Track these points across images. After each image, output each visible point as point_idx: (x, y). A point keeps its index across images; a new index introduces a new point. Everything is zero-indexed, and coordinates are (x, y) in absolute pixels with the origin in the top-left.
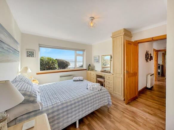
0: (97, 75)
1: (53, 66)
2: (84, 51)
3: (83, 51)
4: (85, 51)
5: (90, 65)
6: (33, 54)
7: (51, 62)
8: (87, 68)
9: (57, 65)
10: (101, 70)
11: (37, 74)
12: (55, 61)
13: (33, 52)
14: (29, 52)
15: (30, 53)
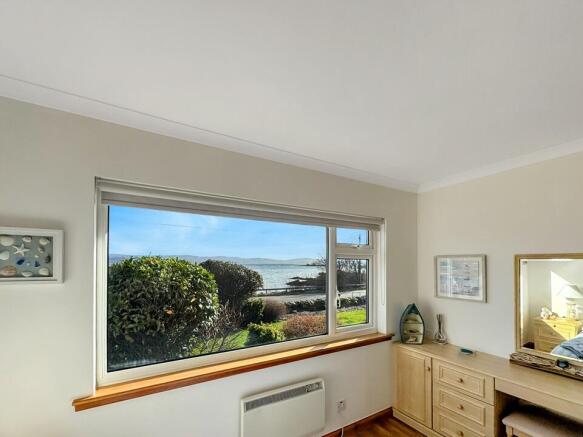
0: (499, 394)
1: (196, 304)
2: (376, 228)
3: (372, 225)
4: (383, 227)
5: (413, 309)
6: (49, 259)
7: (186, 284)
8: (395, 329)
9: (216, 297)
10: (513, 350)
11: (82, 405)
12: (207, 280)
13: (49, 239)
14: (18, 238)
15: (20, 251)
